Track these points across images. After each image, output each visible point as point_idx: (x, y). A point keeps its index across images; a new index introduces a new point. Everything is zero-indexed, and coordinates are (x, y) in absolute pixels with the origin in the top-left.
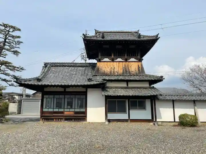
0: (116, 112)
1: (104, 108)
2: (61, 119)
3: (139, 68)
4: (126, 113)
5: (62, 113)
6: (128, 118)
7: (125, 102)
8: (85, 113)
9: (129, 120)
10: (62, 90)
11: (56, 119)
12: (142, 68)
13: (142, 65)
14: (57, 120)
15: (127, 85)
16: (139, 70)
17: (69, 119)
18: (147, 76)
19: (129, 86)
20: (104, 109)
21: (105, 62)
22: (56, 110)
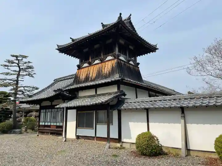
0: (84, 127)
4: (93, 129)
5: (50, 126)
6: (94, 136)
9: (95, 138)
19: (97, 93)
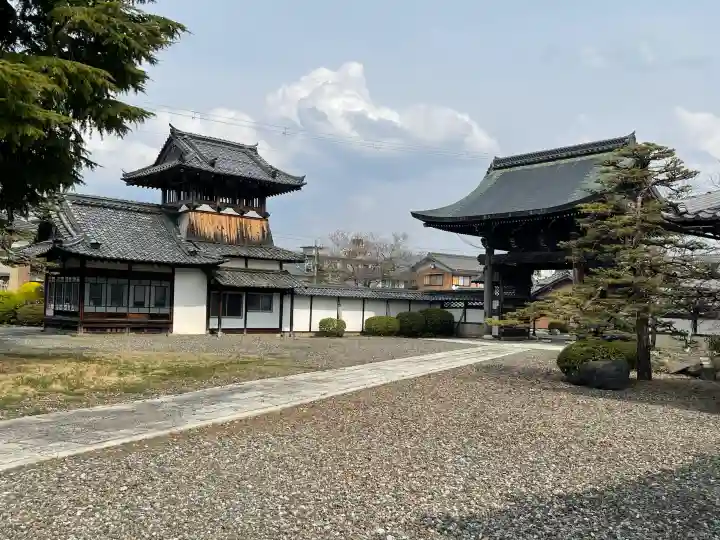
0: (225, 315)
1: (205, 308)
2: (122, 328)
3: (264, 231)
4: (241, 318)
5: (124, 315)
6: (243, 327)
7: (241, 297)
8: (169, 317)
9: (245, 330)
10: (124, 267)
11: (111, 328)
12: (269, 233)
13: (268, 227)
14: (114, 330)
15: (246, 265)
16: (263, 236)
17: (137, 328)
18: (278, 250)
19: (249, 267)
20: (203, 309)
21: (204, 212)
22: (112, 310)
